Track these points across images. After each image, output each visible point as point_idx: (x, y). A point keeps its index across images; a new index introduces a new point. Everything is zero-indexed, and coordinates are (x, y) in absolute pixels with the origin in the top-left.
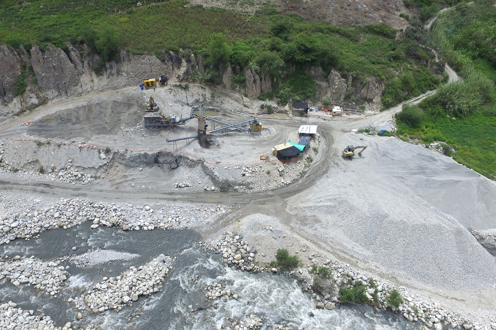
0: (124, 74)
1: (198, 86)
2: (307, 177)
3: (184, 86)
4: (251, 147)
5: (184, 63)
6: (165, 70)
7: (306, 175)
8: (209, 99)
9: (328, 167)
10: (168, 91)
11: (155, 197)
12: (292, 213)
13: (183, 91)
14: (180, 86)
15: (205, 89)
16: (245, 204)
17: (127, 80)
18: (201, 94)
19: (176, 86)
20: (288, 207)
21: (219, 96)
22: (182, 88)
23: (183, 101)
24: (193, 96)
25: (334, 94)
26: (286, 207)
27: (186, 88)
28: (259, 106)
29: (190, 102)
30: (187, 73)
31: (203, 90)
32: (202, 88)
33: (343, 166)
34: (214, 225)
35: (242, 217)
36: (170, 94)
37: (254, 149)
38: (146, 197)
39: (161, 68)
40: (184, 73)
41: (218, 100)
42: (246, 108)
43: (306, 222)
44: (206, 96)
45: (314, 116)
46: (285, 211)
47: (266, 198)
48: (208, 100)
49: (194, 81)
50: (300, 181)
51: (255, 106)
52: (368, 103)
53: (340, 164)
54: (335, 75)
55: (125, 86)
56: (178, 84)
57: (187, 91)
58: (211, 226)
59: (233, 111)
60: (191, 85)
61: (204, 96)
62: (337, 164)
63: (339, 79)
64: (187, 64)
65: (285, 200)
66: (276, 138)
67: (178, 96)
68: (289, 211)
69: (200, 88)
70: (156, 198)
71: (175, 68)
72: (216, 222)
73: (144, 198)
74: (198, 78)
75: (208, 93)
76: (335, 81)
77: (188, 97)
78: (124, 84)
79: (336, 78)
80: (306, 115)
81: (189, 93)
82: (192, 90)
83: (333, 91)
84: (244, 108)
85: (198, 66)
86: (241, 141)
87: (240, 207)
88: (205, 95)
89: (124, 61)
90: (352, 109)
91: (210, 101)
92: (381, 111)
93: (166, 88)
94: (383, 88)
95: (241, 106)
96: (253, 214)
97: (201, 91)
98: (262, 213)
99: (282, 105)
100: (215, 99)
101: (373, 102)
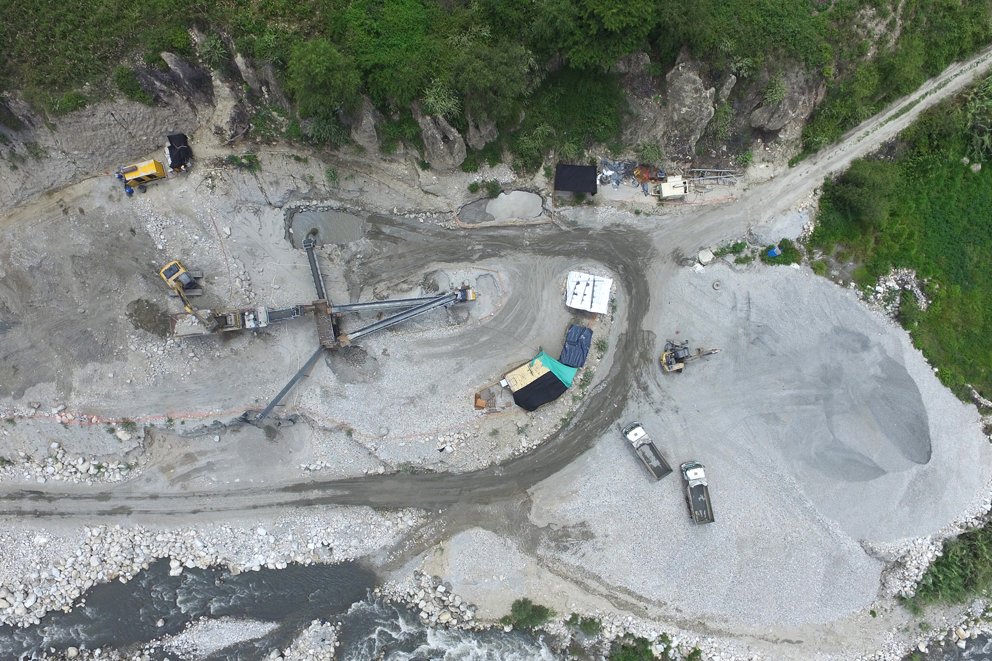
0: (53, 154)
1: (284, 155)
2: (576, 426)
3: (244, 161)
4: (453, 363)
5: (221, 87)
6: (173, 119)
7: (575, 420)
8: (324, 185)
9: (625, 398)
10: (204, 188)
11: (268, 502)
12: (541, 524)
13: (246, 175)
14: (232, 161)
15: (306, 161)
16: (449, 504)
17: (72, 165)
18: (298, 176)
19: (219, 163)
20: (534, 510)
21: (352, 176)
22: (241, 166)
23: (255, 199)
24: (277, 183)
25: (676, 124)
26: (529, 509)
27: (252, 165)
28: (466, 187)
29: (275, 199)
30: (239, 118)
31: (302, 164)
32: (298, 159)
33: (656, 395)
34: (396, 551)
35: (446, 536)
36: (213, 193)
37: (460, 368)
38: (251, 504)
39: (155, 121)
40: (233, 120)
41: (351, 186)
42: (430, 196)
43: (567, 542)
44: (315, 180)
45: (612, 203)
46: (526, 519)
47: (493, 485)
48: (323, 188)
49: (268, 141)
50: (561, 437)
51: (454, 191)
52: (763, 141)
53: (652, 387)
54: (688, 81)
55: (75, 179)
56: (225, 153)
57: (257, 173)
58: (391, 553)
59: (395, 211)
60: (263, 155)
61: (309, 180)
62: (645, 388)
63: (696, 93)
64: (232, 88)
65: (529, 491)
66: (511, 315)
67: (236, 190)
68: (535, 519)
69: (292, 160)
70: (270, 505)
71: (199, 107)
72: (400, 545)
73: (248, 508)
74: (276, 129)
75: (318, 171)
76: (684, 94)
77: (265, 187)
78: (70, 176)
79: (688, 87)
80: (591, 198)
81: (266, 177)
82: (269, 168)
83: (672, 118)
84: (425, 197)
85: (268, 87)
86: (429, 343)
87: (440, 512)
88: (312, 178)
89: (33, 125)
90: (717, 167)
91: (328, 189)
92: (791, 164)
93: (196, 177)
94: (820, 98)
95: (417, 194)
96: (467, 529)
97: (296, 168)
98: (484, 528)
99: (528, 172)
100: (342, 183)
101: (778, 140)
